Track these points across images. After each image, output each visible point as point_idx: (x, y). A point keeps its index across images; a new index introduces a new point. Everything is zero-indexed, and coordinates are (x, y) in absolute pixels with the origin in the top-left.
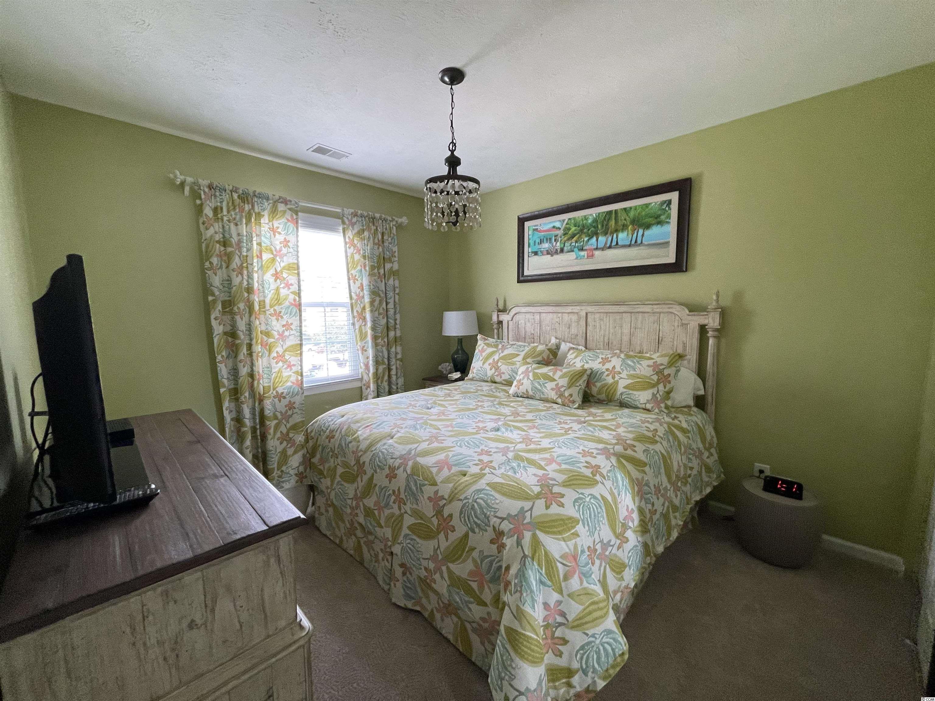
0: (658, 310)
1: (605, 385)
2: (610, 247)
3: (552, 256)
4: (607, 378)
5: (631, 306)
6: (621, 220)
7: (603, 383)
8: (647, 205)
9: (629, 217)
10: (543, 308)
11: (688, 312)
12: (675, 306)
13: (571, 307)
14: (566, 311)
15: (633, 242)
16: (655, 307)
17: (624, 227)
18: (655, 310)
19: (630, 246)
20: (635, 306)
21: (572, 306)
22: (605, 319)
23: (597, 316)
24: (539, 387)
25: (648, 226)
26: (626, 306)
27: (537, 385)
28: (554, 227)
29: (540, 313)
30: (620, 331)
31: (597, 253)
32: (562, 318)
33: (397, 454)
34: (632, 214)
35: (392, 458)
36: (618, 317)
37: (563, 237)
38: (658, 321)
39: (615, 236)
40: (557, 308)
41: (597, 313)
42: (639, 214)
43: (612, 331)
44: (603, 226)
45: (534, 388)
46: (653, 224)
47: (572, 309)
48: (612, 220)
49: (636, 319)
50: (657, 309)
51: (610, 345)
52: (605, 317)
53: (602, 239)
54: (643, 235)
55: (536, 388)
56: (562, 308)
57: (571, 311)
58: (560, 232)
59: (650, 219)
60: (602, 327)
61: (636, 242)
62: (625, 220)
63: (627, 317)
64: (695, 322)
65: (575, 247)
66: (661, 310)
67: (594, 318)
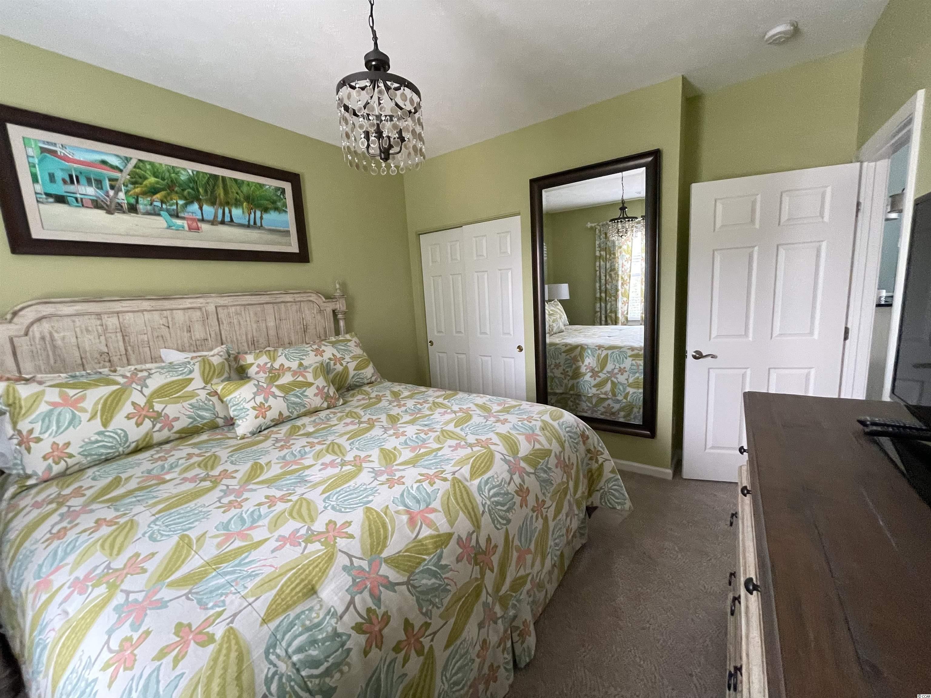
0: (299, 299)
1: (338, 374)
2: (223, 222)
3: (111, 213)
4: (335, 367)
5: (273, 296)
6: (232, 192)
7: (335, 372)
8: (261, 186)
9: (242, 192)
10: (125, 303)
11: (324, 299)
12: (312, 295)
13: (190, 300)
14: (181, 307)
15: (252, 223)
16: (295, 295)
17: (237, 203)
18: (297, 299)
19: (248, 226)
20: (278, 296)
21: (191, 298)
22: (243, 312)
23: (232, 310)
24: (298, 400)
25: (266, 210)
26: (267, 297)
27: (294, 399)
28: (104, 162)
29: (118, 313)
30: (264, 325)
31: (204, 227)
32: (173, 318)
33: (506, 476)
34: (245, 189)
35: (509, 483)
36: (258, 309)
37: (130, 186)
38: (300, 310)
39: (227, 210)
40: (161, 303)
41: (231, 306)
42: (253, 192)
43: (255, 326)
44: (206, 191)
45: (291, 405)
46: (271, 209)
47: (191, 303)
48: (218, 187)
49: (279, 309)
50: (298, 297)
51: (256, 343)
52: (243, 310)
53: (209, 210)
54: (261, 218)
55: (294, 403)
56: (172, 302)
57: (189, 306)
58: (124, 177)
59: (267, 202)
60: (242, 323)
61: (255, 223)
62: (237, 193)
63: (269, 308)
64: (329, 307)
65: (161, 209)
66: (302, 299)
67: (229, 314)
